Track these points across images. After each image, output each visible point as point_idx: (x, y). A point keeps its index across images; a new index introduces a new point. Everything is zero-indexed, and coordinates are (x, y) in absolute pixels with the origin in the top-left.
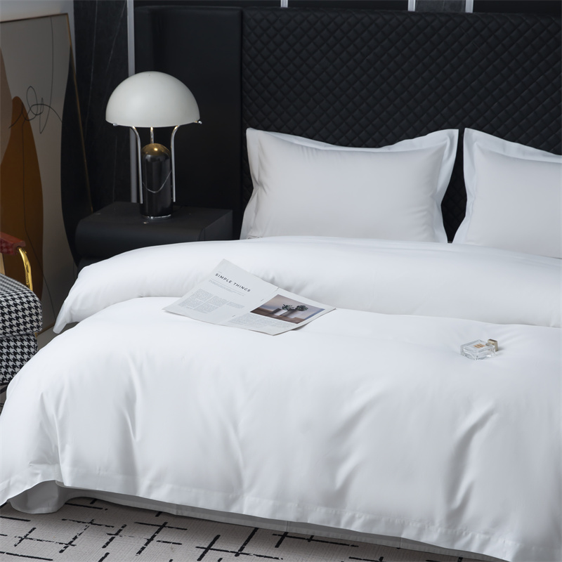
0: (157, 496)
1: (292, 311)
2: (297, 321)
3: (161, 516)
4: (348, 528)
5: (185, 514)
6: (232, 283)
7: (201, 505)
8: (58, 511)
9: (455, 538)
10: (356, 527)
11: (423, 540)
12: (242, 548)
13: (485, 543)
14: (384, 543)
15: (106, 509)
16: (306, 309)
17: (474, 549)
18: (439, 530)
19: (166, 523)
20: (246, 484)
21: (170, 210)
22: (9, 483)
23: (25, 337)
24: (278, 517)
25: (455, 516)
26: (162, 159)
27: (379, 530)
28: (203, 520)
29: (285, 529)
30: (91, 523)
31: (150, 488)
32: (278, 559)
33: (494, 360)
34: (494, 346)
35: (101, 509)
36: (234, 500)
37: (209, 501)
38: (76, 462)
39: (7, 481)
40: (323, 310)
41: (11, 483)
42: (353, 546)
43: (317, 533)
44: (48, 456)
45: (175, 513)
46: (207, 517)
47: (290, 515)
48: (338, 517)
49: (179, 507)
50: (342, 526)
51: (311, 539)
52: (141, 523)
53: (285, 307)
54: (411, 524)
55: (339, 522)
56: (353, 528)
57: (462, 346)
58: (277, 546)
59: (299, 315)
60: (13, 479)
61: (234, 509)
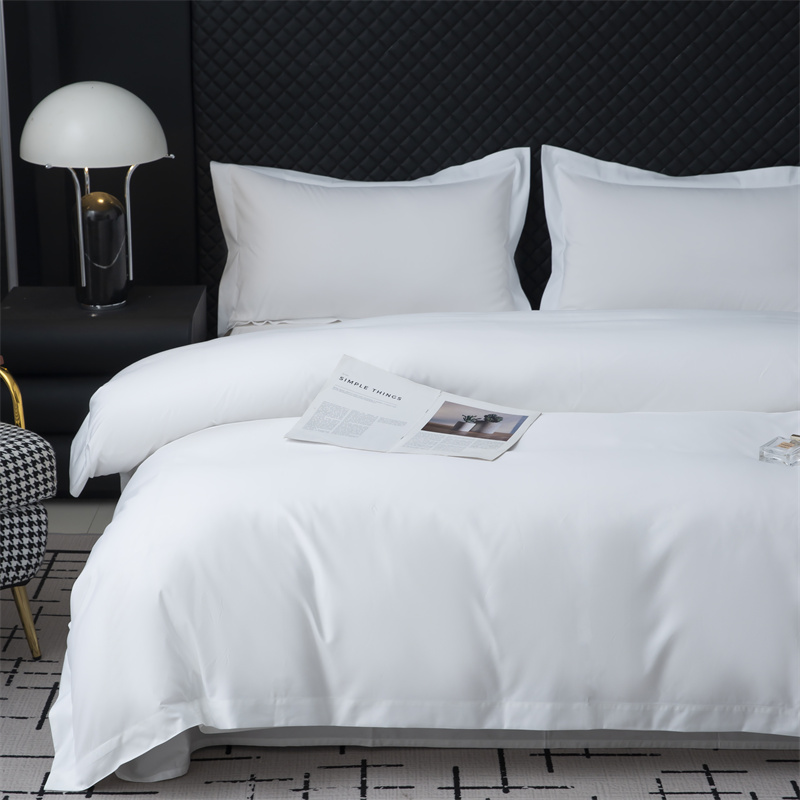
0: (366, 720)
3: (347, 752)
4: (663, 729)
5: (387, 743)
6: (370, 389)
7: (441, 723)
10: (675, 726)
11: (777, 730)
12: (505, 781)
15: (258, 758)
19: (365, 761)
20: (505, 682)
22: (120, 739)
24: (561, 726)
27: (711, 725)
28: (414, 748)
30: (253, 778)
31: (355, 711)
32: (566, 787)
35: (250, 758)
36: (489, 711)
39: (117, 738)
41: (124, 740)
42: (652, 755)
44: (187, 690)
45: (368, 745)
46: (421, 743)
47: (579, 720)
48: (648, 715)
50: (654, 727)
52: (328, 767)
54: (756, 710)
55: (649, 722)
56: (671, 728)
57: (762, 449)
58: (550, 771)
60: (127, 734)
61: (490, 724)
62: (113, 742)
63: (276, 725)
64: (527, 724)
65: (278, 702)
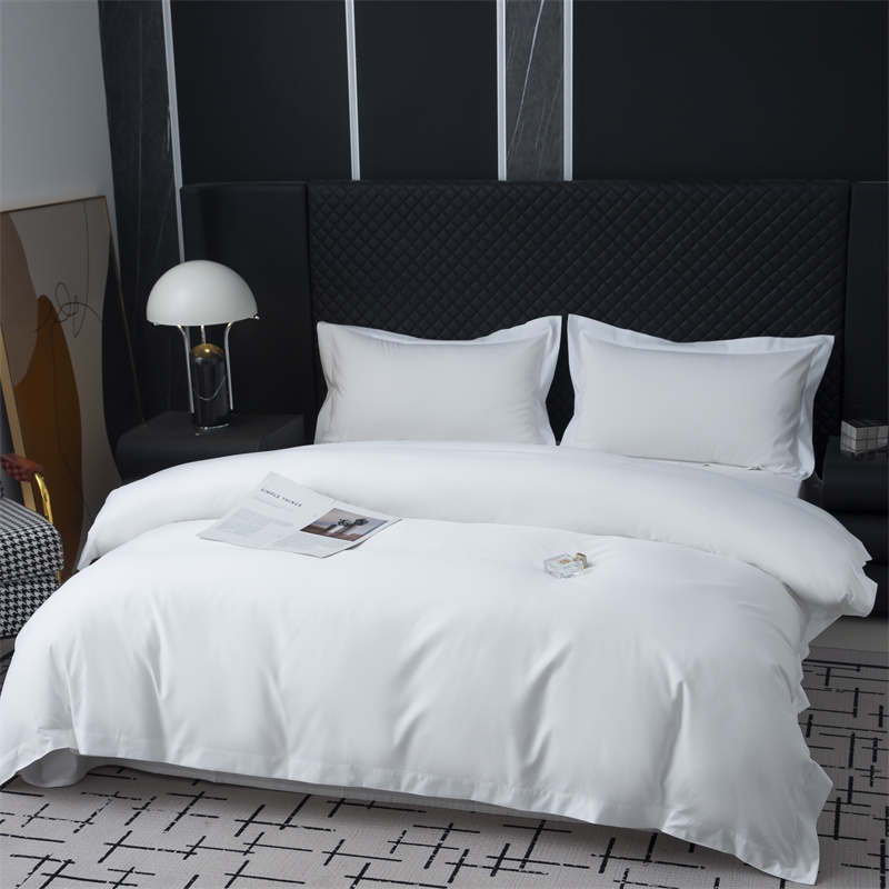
0: (185, 762)
1: (349, 526)
2: (353, 538)
3: (198, 785)
4: (409, 792)
5: (226, 781)
7: (239, 770)
8: (78, 783)
9: (532, 798)
10: (418, 790)
11: (497, 802)
12: (289, 820)
13: (565, 804)
14: (456, 807)
15: (135, 779)
16: (367, 522)
17: (554, 810)
18: (513, 791)
19: (203, 793)
20: (290, 742)
21: (228, 418)
22: (17, 752)
23: (44, 579)
24: (328, 782)
25: (530, 773)
26: (214, 361)
27: (445, 792)
28: (247, 787)
29: (341, 795)
30: (115, 796)
31: (180, 752)
32: (329, 830)
33: (582, 579)
34: (583, 561)
35: (130, 778)
36: (278, 763)
37: (248, 765)
38: (92, 726)
39: (14, 751)
40: (386, 522)
41: (19, 753)
42: (419, 811)
43: (379, 799)
44: (60, 719)
45: (214, 781)
47: (343, 779)
48: (397, 780)
49: (218, 774)
50: (403, 790)
51: (372, 805)
53: (342, 522)
54: (481, 784)
55: (399, 785)
57: (545, 562)
58: (330, 816)
59: (357, 530)
60: (21, 748)
61: (278, 775)
62: (11, 754)
63: (118, 756)
64: (303, 778)
65: (122, 739)
